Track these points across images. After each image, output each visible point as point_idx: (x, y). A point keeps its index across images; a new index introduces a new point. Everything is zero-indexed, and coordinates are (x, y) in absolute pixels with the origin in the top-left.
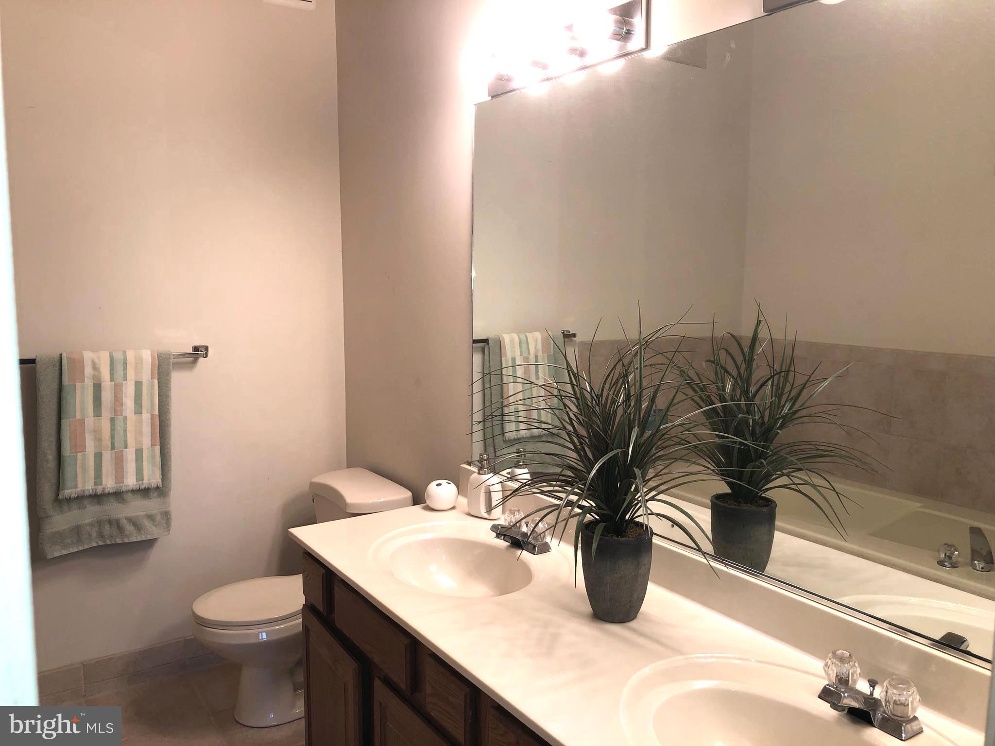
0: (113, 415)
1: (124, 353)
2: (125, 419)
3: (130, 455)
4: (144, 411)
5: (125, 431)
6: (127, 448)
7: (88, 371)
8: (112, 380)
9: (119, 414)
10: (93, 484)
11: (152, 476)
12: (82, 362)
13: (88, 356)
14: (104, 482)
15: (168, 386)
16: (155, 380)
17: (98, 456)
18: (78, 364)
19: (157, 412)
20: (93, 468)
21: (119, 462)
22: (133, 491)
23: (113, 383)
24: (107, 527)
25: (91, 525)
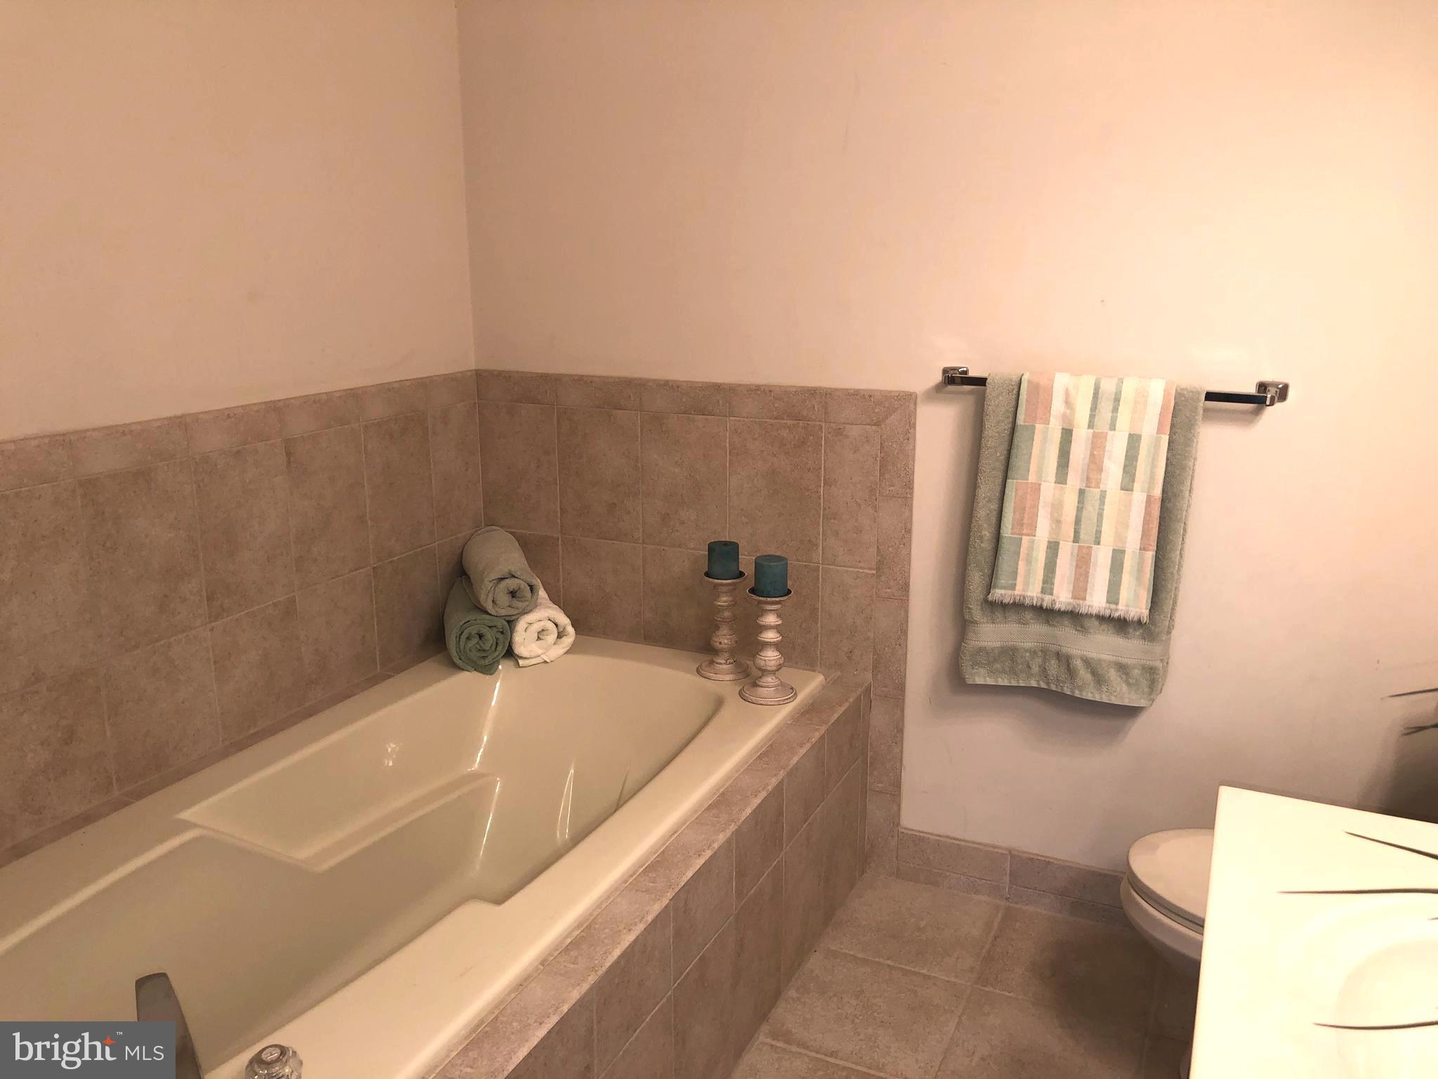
0: (1085, 485)
1: (1121, 381)
2: (1103, 495)
3: (1102, 558)
4: (1137, 486)
5: (1100, 516)
6: (1099, 544)
7: (1058, 406)
8: (1091, 425)
9: (1093, 485)
10: (1040, 590)
11: (1134, 602)
12: (1049, 391)
13: (1061, 382)
14: (1055, 592)
15: (1187, 449)
16: (1163, 436)
17: (1053, 548)
18: (1042, 394)
19: (1158, 492)
20: (1043, 565)
21: (1083, 564)
22: (1101, 619)
23: (1092, 431)
24: (1054, 662)
25: (1033, 653)
